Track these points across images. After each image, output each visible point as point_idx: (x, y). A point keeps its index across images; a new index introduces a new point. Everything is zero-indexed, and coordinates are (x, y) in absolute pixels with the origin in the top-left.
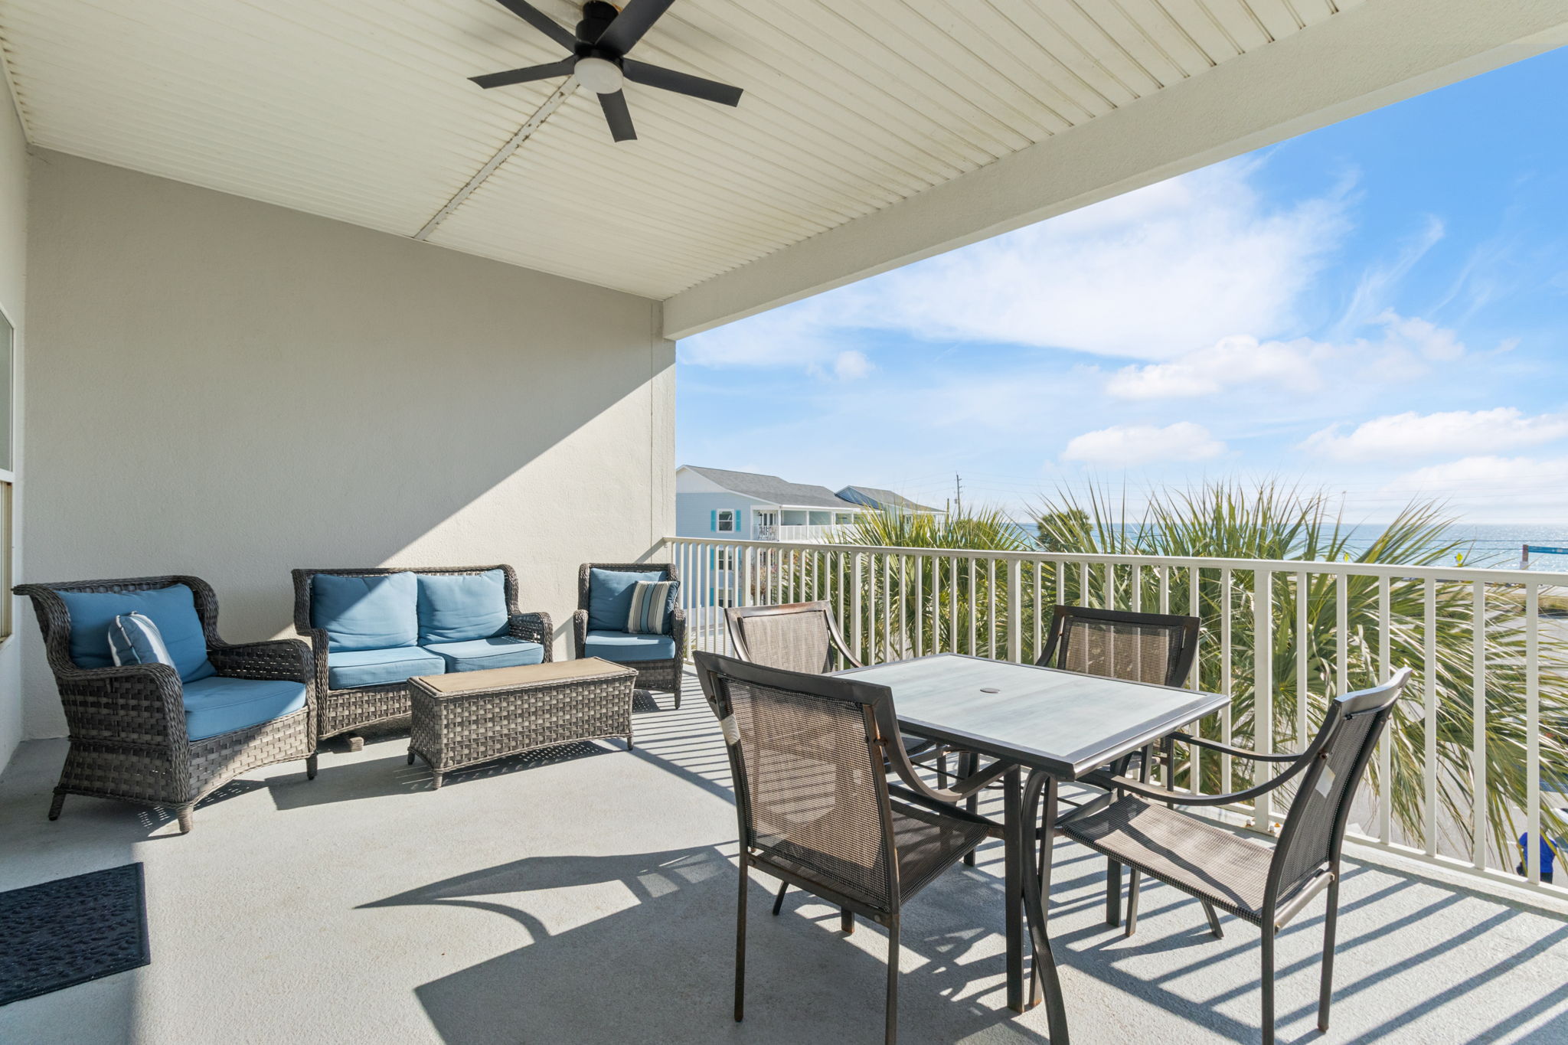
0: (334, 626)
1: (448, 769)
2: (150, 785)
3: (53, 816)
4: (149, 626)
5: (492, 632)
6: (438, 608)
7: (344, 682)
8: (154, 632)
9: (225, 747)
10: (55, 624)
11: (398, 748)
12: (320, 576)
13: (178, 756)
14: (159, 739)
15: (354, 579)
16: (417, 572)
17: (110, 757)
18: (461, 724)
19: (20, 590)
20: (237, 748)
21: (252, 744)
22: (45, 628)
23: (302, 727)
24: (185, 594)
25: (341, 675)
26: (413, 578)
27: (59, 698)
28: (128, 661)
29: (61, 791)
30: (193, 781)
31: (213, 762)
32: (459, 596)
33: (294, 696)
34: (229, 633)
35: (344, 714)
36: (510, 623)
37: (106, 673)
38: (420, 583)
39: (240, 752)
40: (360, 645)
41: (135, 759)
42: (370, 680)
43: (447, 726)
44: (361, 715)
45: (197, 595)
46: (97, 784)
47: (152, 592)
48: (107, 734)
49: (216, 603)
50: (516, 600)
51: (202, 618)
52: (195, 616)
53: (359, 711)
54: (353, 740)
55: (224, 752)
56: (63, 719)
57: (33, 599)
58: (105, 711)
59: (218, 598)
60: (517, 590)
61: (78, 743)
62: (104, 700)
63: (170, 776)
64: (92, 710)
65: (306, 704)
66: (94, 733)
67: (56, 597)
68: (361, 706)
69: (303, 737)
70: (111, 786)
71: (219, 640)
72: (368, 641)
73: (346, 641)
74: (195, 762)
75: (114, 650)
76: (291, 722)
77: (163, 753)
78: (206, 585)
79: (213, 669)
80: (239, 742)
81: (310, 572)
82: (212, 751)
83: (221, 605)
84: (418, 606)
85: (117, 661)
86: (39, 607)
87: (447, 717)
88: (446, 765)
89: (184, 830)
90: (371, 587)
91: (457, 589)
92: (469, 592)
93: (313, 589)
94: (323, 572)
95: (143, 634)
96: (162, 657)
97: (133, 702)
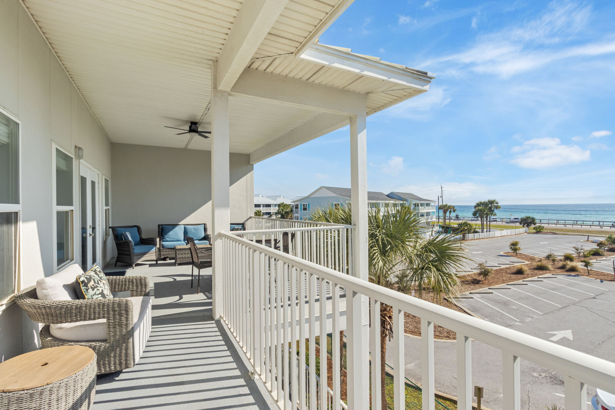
0: (166, 236)
1: (178, 263)
2: (129, 261)
3: (115, 266)
4: (129, 234)
5: (200, 238)
6: (188, 233)
7: (165, 247)
8: (130, 235)
9: (140, 255)
10: (115, 233)
11: (174, 261)
12: (163, 226)
13: (132, 256)
14: (130, 253)
15: (170, 226)
16: (184, 225)
17: (123, 256)
18: (181, 254)
19: (110, 228)
20: (142, 256)
21: (145, 256)
22: (113, 234)
23: (155, 254)
24: (136, 229)
25: (165, 246)
26: (183, 226)
27: (116, 246)
28: (125, 240)
29: (116, 262)
30: (135, 260)
31: (138, 257)
32: (193, 230)
33: (152, 248)
34: (144, 237)
35: (164, 253)
36: (205, 237)
37: (122, 241)
38: (184, 227)
39: (143, 257)
40: (171, 240)
41: (126, 256)
42: (170, 247)
43: (178, 254)
44: (168, 254)
45: (138, 229)
46: (121, 261)
47: (131, 228)
48: (122, 252)
49: (141, 231)
50: (207, 231)
51: (139, 233)
52: (138, 233)
53: (168, 253)
54: (167, 259)
55: (140, 256)
56: (116, 250)
57: (112, 229)
58: (122, 248)
59: (142, 230)
60: (207, 229)
61: (119, 254)
62: (122, 246)
63: (131, 259)
64: (120, 248)
65: (155, 250)
66: (121, 252)
67: (115, 229)
68: (168, 252)
69: (155, 256)
70: (123, 261)
71: (142, 238)
72: (173, 240)
73: (168, 239)
74: (135, 257)
75: (123, 238)
76: (152, 253)
77: (130, 255)
78: (140, 227)
79: (140, 243)
80: (143, 255)
81: (162, 225)
82: (138, 256)
83: (142, 231)
84: (184, 233)
85: (124, 239)
86: (113, 231)
87: (178, 252)
88: (178, 262)
89: (133, 268)
90: (173, 228)
91: (192, 229)
92: (195, 229)
93: (162, 228)
94: (164, 225)
95: (127, 235)
96: (130, 239)
97: (126, 247)
